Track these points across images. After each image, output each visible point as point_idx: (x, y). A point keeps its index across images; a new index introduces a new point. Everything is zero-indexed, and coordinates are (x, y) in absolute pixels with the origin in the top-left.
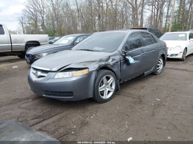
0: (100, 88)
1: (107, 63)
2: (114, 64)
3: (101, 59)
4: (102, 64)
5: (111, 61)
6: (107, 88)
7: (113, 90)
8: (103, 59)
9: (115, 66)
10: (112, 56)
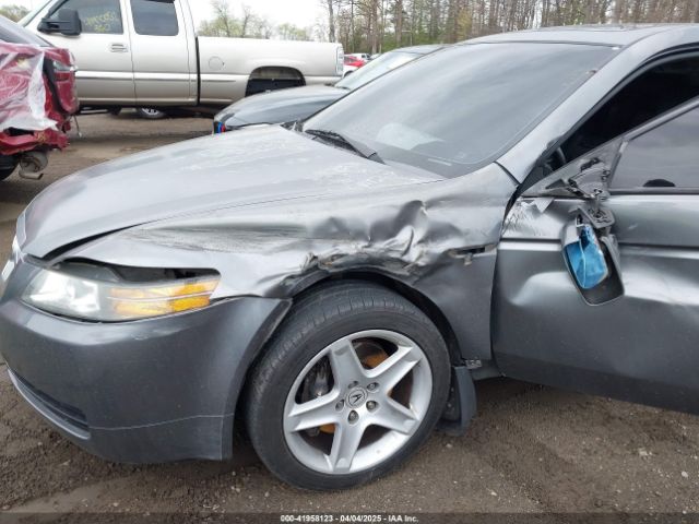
0: (294, 410)
1: (380, 246)
2: (441, 263)
3: (334, 221)
4: (341, 256)
5: (419, 235)
6: (362, 410)
7: (410, 427)
8: (348, 224)
9: (451, 272)
10: (432, 204)
